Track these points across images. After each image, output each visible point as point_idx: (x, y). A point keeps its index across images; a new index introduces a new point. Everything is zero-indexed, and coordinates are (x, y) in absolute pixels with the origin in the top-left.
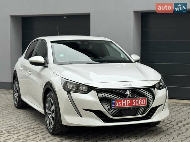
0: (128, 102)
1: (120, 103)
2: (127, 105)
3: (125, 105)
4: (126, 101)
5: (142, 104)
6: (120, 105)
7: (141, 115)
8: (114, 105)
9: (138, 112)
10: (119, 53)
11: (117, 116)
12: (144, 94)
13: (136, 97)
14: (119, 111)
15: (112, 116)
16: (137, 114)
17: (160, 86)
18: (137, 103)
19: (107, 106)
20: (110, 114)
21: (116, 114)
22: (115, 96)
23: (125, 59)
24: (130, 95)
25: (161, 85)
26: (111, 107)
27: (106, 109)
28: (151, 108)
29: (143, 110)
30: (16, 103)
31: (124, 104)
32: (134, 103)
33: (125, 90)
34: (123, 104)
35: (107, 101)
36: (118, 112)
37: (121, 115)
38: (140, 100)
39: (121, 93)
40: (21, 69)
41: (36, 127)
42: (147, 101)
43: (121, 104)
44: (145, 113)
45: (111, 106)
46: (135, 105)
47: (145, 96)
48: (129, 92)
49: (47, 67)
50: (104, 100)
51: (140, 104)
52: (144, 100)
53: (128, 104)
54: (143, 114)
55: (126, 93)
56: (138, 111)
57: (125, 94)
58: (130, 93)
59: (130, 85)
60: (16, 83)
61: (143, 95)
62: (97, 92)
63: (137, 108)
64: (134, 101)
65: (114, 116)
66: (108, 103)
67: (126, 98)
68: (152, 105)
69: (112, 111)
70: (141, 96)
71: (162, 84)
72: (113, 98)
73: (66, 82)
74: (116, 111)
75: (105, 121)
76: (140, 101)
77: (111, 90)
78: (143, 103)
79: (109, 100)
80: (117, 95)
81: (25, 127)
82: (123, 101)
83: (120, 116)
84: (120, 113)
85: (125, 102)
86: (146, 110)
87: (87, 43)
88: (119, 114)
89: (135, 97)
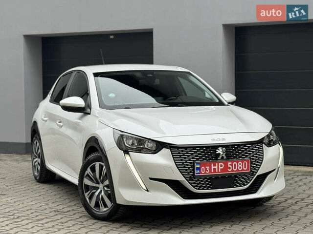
0: (221, 166)
1: (208, 167)
2: (220, 171)
3: (217, 171)
4: (217, 164)
5: (243, 170)
7: (241, 186)
8: (199, 172)
10: (203, 91)
11: (203, 189)
12: (246, 153)
14: (207, 181)
16: (236, 185)
17: (270, 141)
18: (235, 168)
19: (188, 174)
20: (192, 186)
21: (201, 186)
22: (200, 158)
23: (212, 99)
24: (224, 155)
25: (272, 140)
26: (193, 175)
27: (185, 178)
28: (258, 176)
29: (245, 179)
30: (36, 174)
31: (215, 169)
32: (230, 168)
33: (216, 147)
35: (187, 165)
36: (205, 182)
37: (209, 187)
38: (240, 162)
39: (209, 152)
40: (46, 119)
41: (73, 210)
42: (251, 165)
43: (210, 169)
45: (194, 172)
46: (232, 170)
47: (247, 156)
48: (223, 150)
49: (89, 114)
50: (183, 163)
51: (240, 169)
52: (246, 163)
53: (221, 169)
54: (244, 185)
58: (224, 152)
59: (224, 139)
60: (37, 143)
61: (243, 155)
62: (171, 150)
63: (236, 176)
64: (230, 165)
65: (199, 189)
66: (189, 168)
67: (217, 159)
68: (259, 171)
69: (196, 181)
70: (241, 157)
71: (274, 137)
72: (197, 160)
73: (122, 136)
74: (202, 181)
75: (185, 196)
76: (240, 164)
77: (194, 147)
78: (245, 167)
79: (191, 163)
80: (203, 156)
81: (54, 210)
82: (212, 164)
83: (208, 189)
84: (208, 184)
85: (215, 166)
86: (249, 179)
87: (151, 75)
88: (206, 186)
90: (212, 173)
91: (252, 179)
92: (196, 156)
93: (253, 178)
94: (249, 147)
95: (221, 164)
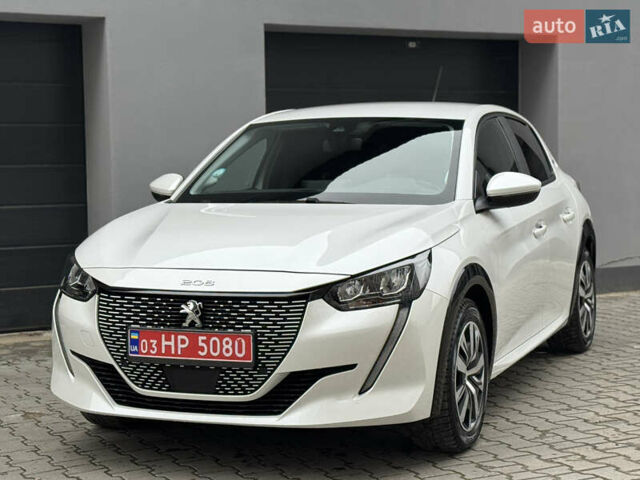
1: (155, 342)
3: (173, 352)
4: (173, 336)
6: (153, 349)
8: (135, 348)
9: (225, 382)
11: (151, 388)
12: (249, 319)
13: (214, 328)
14: (155, 371)
15: (137, 385)
16: (223, 389)
18: (215, 350)
31: (168, 348)
32: (202, 349)
34: (166, 346)
37: (162, 385)
44: (252, 392)
46: (209, 355)
51: (227, 355)
54: (245, 393)
55: (182, 311)
56: (221, 378)
57: (179, 314)
61: (240, 322)
64: (203, 341)
69: (135, 369)
70: (232, 327)
72: (136, 322)
74: (145, 370)
76: (227, 343)
78: (240, 352)
82: (163, 336)
83: (160, 389)
84: (159, 378)
85: (170, 340)
86: (255, 379)
88: (156, 381)
89: (211, 328)
90: (164, 355)
91: (264, 382)
92: (136, 314)
93: (267, 378)
94: (261, 307)
95: (184, 337)
